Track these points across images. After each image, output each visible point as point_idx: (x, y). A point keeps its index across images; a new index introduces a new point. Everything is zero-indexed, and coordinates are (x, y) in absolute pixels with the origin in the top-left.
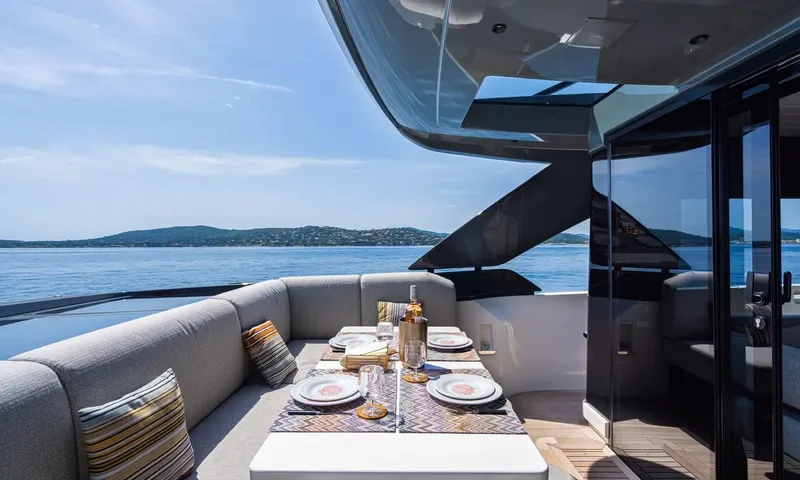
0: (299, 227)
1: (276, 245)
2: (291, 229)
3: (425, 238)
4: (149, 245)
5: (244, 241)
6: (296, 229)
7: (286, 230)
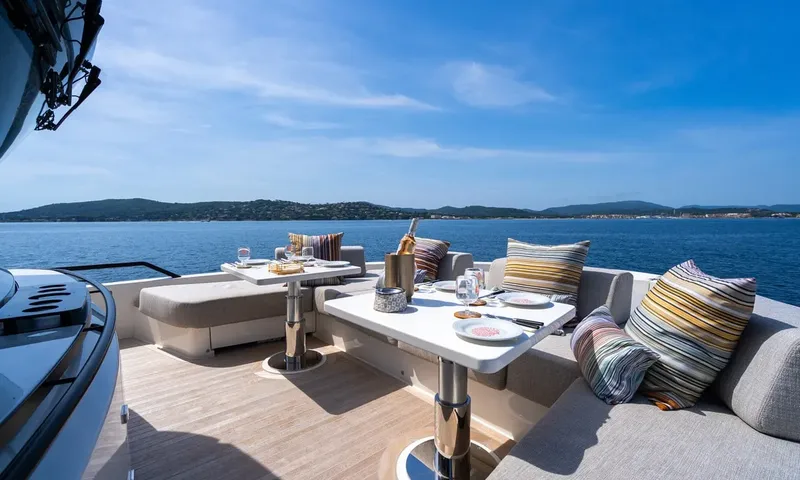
0: (249, 200)
1: (225, 219)
2: (241, 203)
3: (380, 213)
4: (79, 219)
5: (190, 215)
6: (246, 203)
7: (235, 203)
